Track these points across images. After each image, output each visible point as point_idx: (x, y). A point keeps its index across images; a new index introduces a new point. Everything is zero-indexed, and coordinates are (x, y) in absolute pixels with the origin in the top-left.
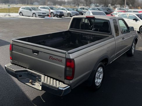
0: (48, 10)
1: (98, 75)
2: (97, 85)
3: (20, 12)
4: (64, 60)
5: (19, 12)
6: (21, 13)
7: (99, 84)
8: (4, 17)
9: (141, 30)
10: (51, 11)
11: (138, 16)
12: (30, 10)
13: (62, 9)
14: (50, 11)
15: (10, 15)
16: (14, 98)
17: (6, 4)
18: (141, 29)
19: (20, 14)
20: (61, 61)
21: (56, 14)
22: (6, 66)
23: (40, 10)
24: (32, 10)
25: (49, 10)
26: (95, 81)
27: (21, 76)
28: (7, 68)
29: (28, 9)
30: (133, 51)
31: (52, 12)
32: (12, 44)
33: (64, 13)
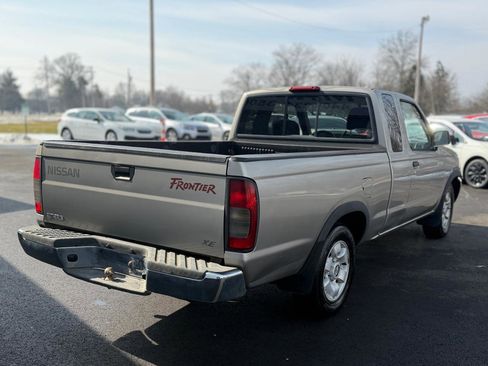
0: (158, 122)
1: (332, 267)
2: (330, 298)
3: (65, 129)
4: (221, 186)
5: (60, 128)
6: (67, 131)
7: (336, 298)
8: (10, 144)
9: (470, 173)
10: (169, 123)
11: (460, 128)
12: (97, 120)
13: (206, 120)
14: (164, 124)
15: (29, 139)
16: (53, 335)
17: (14, 113)
18: (470, 170)
19: (62, 135)
20: (212, 188)
21: (185, 135)
22: (21, 231)
23: (130, 120)
24: (104, 119)
25: (162, 120)
26: (322, 283)
27: (73, 258)
28: (27, 236)
29: (88, 116)
30: (445, 222)
31: (170, 129)
32: (43, 157)
33: (212, 132)
